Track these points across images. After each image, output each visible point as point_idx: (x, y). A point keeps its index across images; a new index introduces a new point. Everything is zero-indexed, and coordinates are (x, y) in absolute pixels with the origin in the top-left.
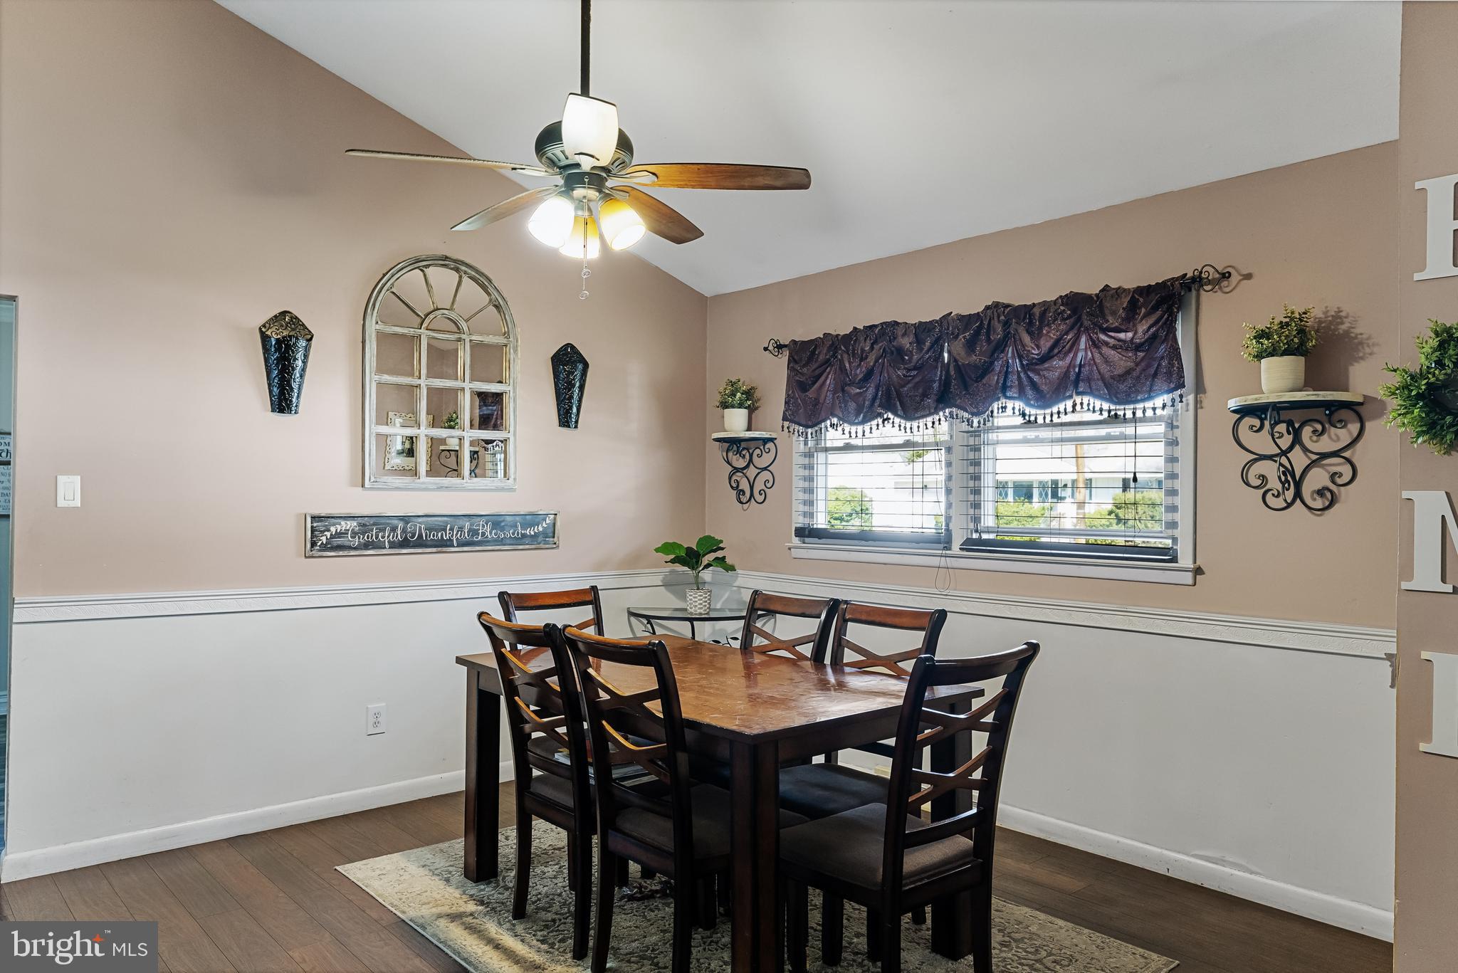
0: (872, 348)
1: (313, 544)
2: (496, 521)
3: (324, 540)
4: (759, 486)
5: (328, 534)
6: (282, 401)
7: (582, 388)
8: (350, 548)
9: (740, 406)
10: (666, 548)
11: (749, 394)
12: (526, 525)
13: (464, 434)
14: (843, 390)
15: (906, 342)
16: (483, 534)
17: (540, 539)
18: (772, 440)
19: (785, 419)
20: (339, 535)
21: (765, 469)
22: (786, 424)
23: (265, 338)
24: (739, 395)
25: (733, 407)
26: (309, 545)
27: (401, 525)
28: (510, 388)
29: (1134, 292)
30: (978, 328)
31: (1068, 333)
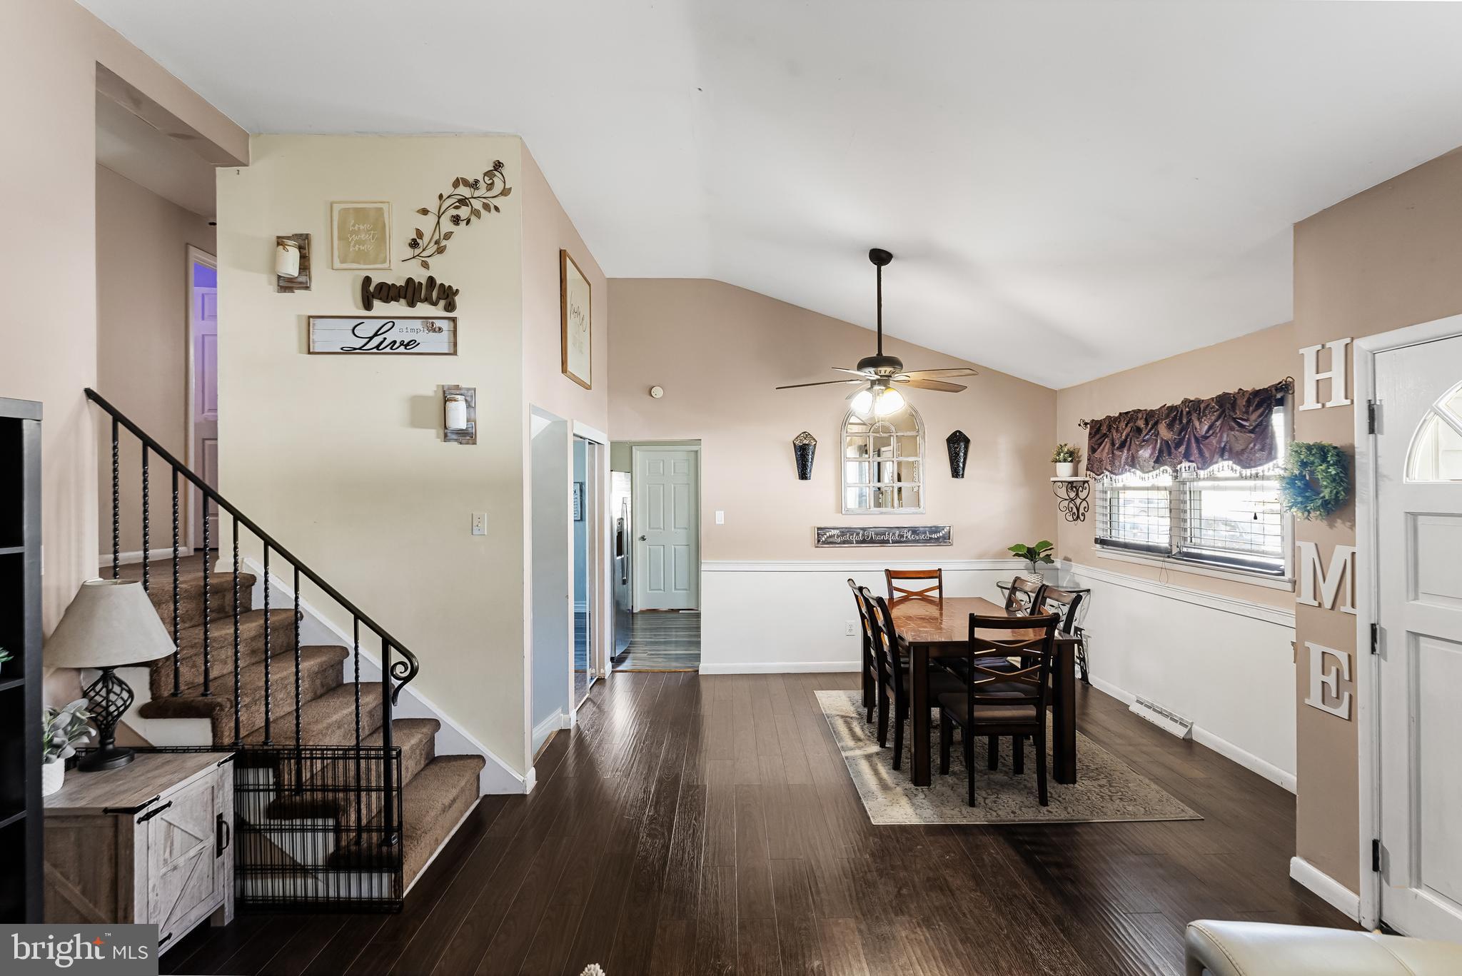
0: (1126, 425)
1: (819, 541)
2: (914, 531)
3: (824, 539)
4: (1081, 510)
5: (825, 536)
6: (804, 475)
7: (966, 454)
8: (836, 543)
9: (1065, 461)
10: (1018, 547)
11: (1071, 453)
12: (931, 533)
13: (894, 485)
14: (1113, 453)
15: (1141, 423)
16: (907, 537)
17: (941, 540)
18: (1087, 482)
19: (1087, 469)
20: (830, 537)
21: (1084, 500)
22: (1088, 473)
23: (794, 444)
24: (1062, 454)
25: (1060, 462)
26: (816, 542)
27: (861, 532)
28: (920, 459)
29: (1250, 394)
30: (1176, 416)
31: (1216, 421)
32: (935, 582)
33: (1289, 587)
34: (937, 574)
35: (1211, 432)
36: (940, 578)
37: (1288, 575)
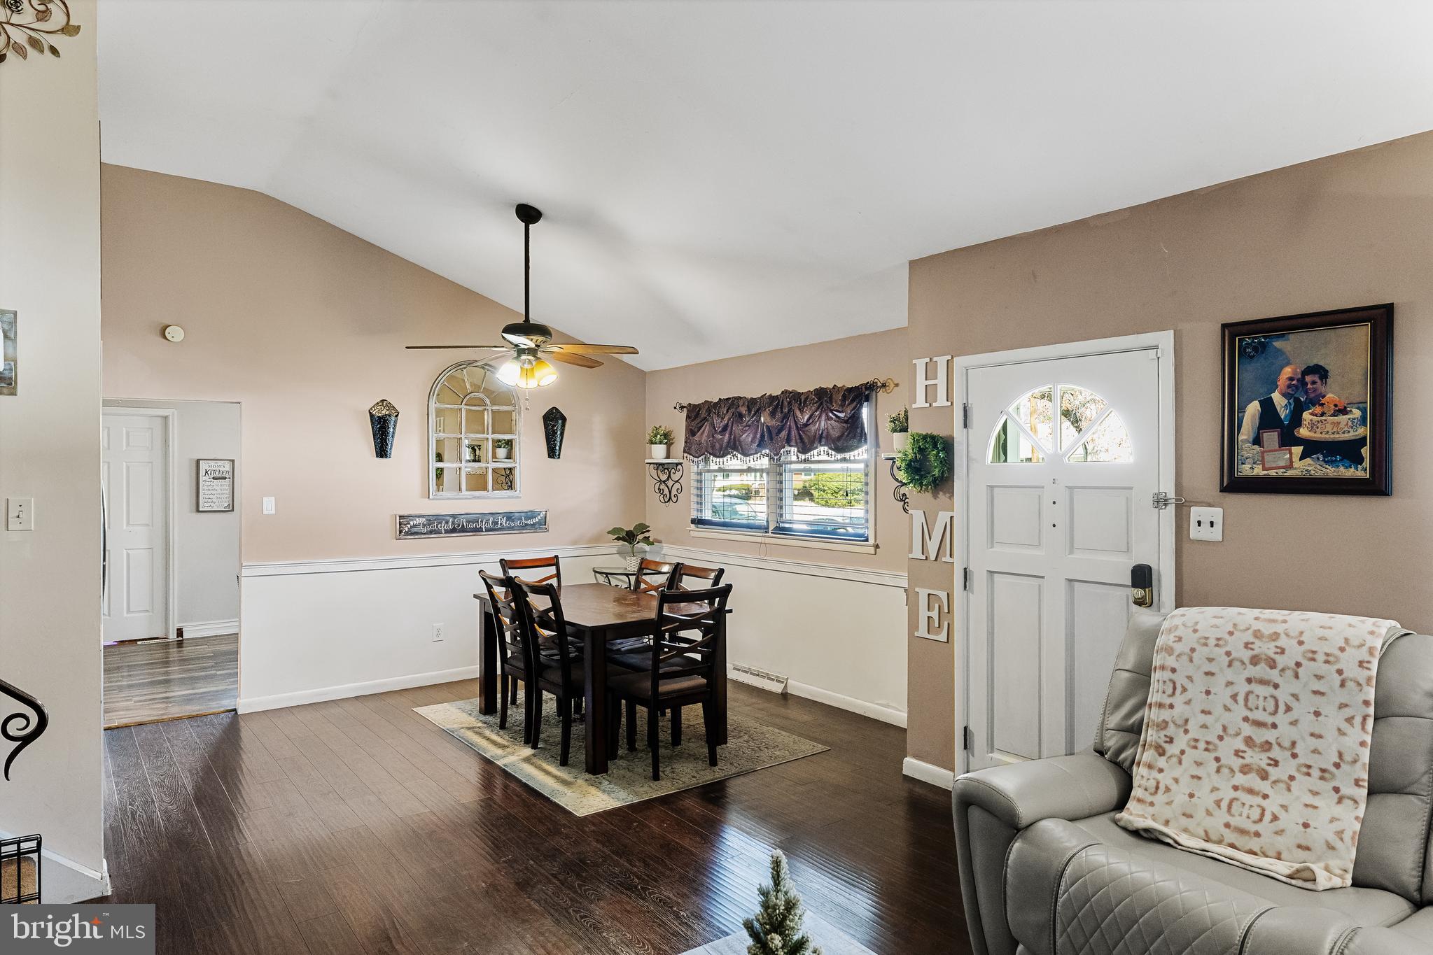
0: (727, 412)
1: (401, 532)
2: (509, 516)
3: (407, 529)
4: (674, 492)
5: (409, 526)
6: (382, 450)
7: (562, 434)
8: (422, 533)
9: (661, 443)
10: (615, 531)
11: (666, 435)
12: (527, 518)
13: (489, 465)
14: (713, 437)
15: (743, 410)
16: (501, 524)
17: (537, 526)
18: (681, 464)
19: (684, 452)
20: (415, 526)
21: (677, 481)
22: (685, 455)
23: (372, 416)
24: (659, 436)
25: (656, 444)
26: (398, 533)
27: (451, 520)
28: (517, 437)
29: (845, 390)
30: (778, 404)
31: (816, 411)
32: (552, 570)
33: (872, 550)
34: (554, 562)
35: (811, 421)
36: (557, 565)
37: (871, 541)
